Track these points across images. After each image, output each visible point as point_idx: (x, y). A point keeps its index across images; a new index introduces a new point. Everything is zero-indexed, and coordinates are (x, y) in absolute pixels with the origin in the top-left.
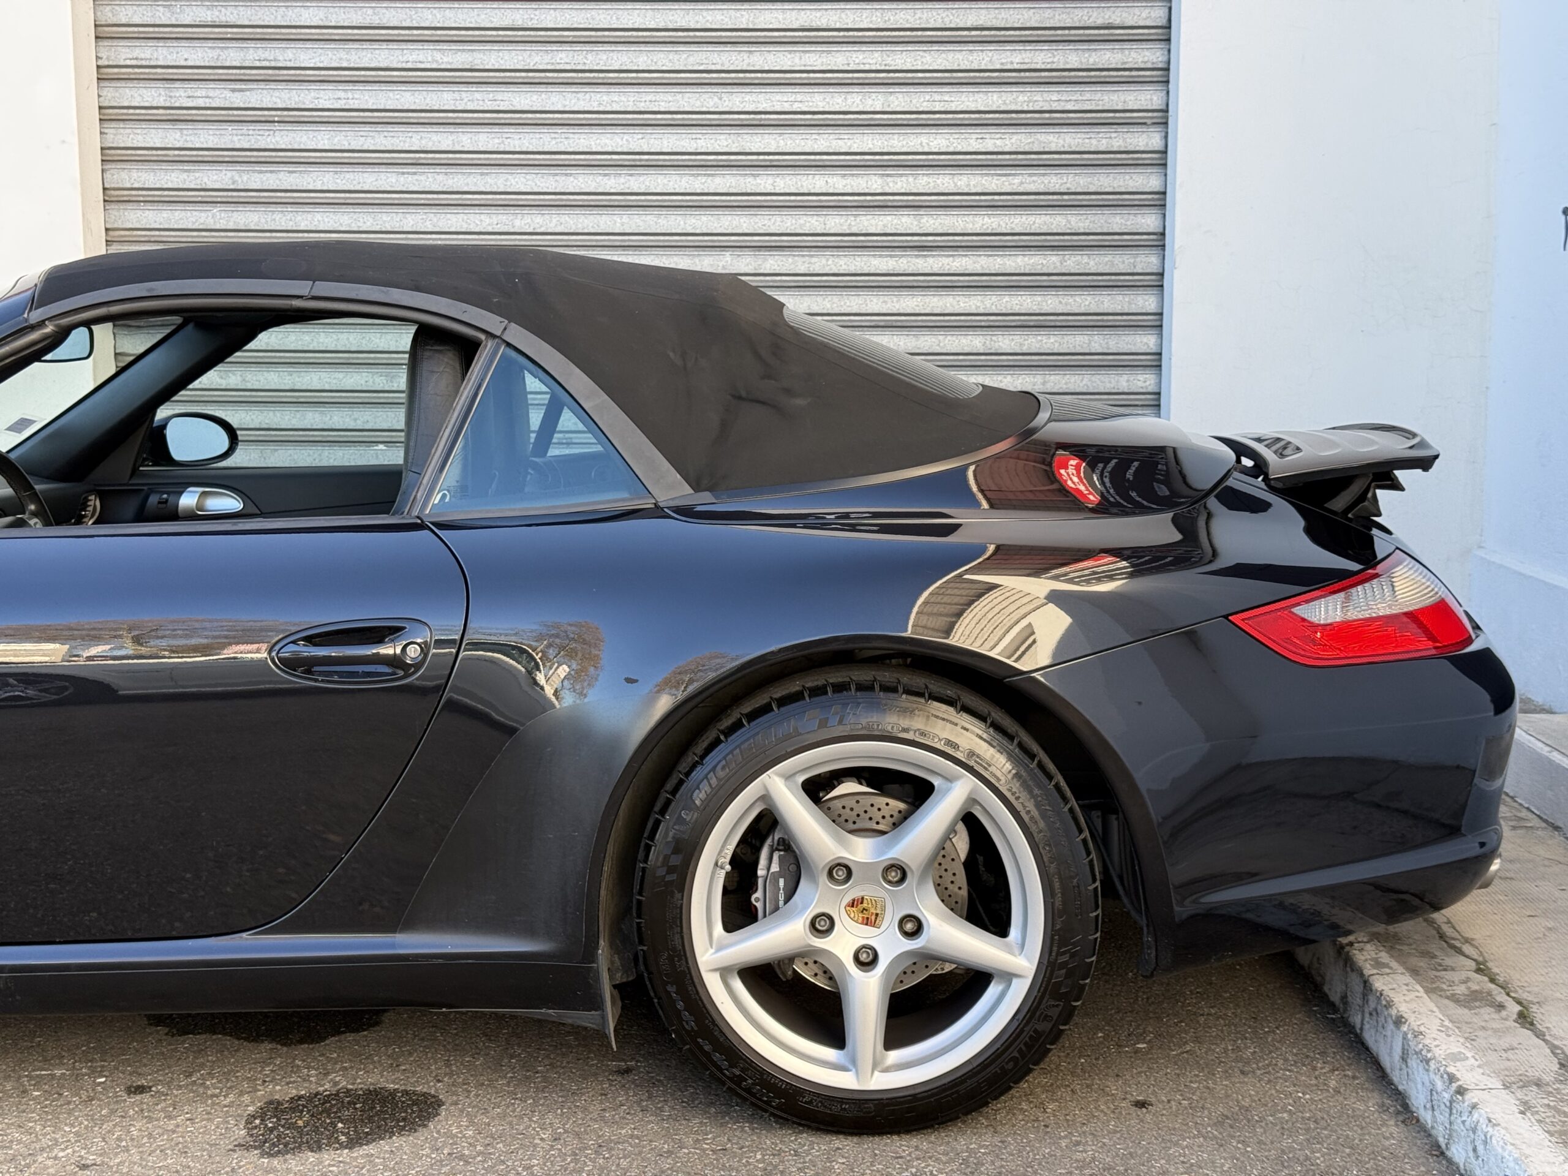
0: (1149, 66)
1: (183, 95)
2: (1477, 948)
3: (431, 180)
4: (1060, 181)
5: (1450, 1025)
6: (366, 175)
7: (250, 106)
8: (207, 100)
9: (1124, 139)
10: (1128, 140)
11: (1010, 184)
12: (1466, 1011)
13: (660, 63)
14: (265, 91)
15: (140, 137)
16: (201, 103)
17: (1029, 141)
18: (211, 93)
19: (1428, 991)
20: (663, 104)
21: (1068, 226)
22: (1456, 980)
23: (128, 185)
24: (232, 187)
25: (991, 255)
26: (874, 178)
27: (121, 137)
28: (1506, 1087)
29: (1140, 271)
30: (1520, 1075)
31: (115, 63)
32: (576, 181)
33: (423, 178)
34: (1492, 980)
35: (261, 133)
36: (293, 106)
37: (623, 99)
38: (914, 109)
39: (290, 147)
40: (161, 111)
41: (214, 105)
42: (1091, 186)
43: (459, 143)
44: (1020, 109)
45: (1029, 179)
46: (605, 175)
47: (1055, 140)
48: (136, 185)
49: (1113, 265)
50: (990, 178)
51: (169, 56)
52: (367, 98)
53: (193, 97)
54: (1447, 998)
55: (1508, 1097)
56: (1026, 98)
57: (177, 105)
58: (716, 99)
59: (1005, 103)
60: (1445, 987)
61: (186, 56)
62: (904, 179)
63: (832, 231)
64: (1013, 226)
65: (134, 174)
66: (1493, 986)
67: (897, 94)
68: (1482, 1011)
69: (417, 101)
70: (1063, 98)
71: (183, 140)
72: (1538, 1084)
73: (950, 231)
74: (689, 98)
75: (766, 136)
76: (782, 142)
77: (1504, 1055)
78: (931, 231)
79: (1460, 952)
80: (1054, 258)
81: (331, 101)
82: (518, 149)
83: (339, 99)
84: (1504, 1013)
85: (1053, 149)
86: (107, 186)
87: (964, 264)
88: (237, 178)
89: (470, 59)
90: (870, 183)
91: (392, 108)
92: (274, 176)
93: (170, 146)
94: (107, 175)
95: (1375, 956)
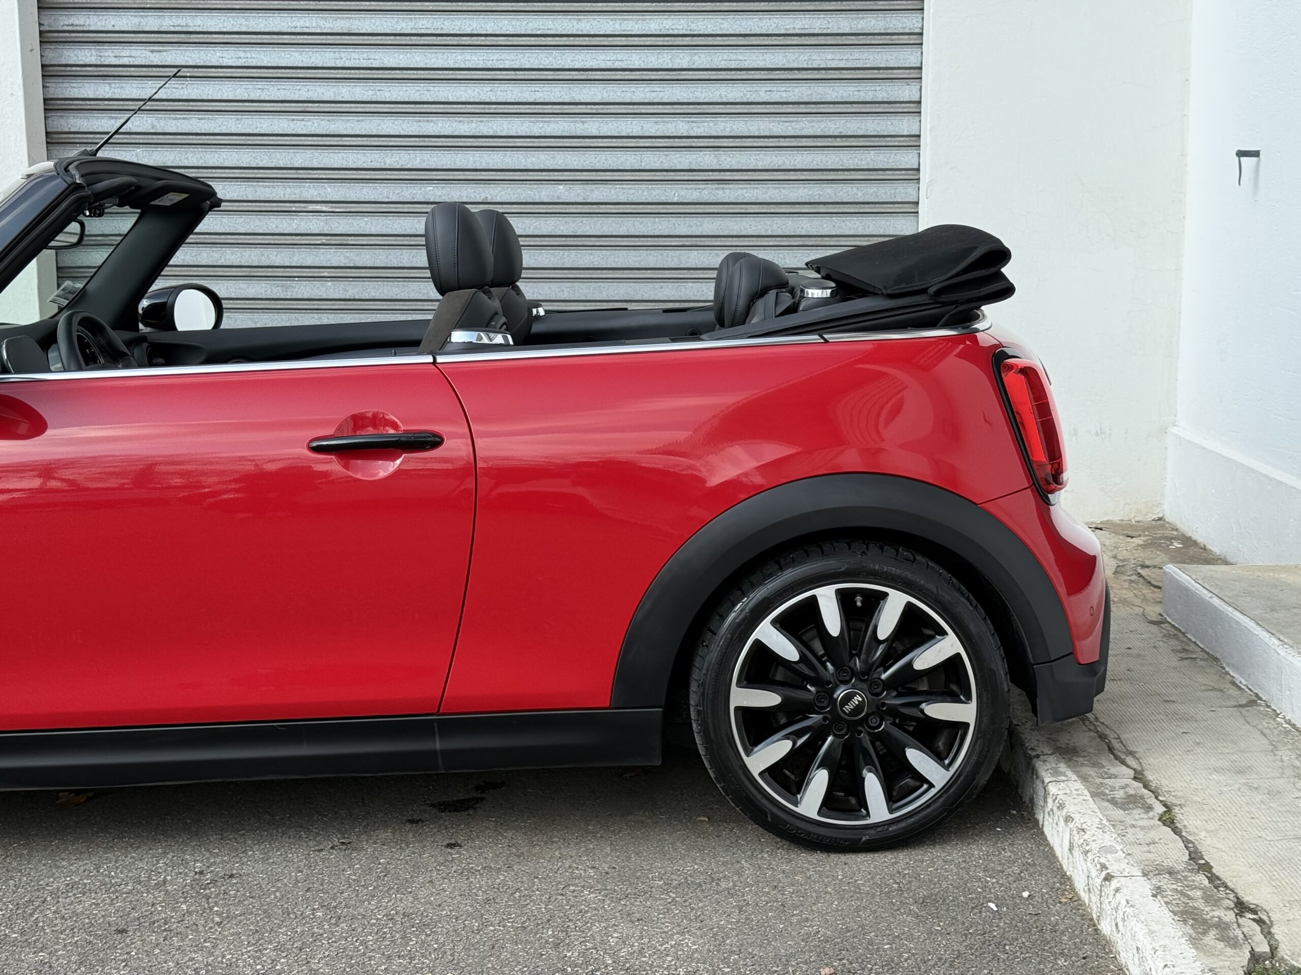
0: (907, 31)
1: (111, 55)
2: (1138, 759)
3: (316, 125)
4: (834, 126)
5: (1107, 824)
6: (262, 121)
7: (166, 64)
8: (131, 59)
9: (887, 92)
10: (890, 92)
11: (793, 129)
12: (1122, 811)
13: (504, 29)
14: (178, 52)
15: (76, 90)
16: (126, 61)
17: (809, 93)
18: (133, 55)
19: (1094, 795)
20: (507, 62)
21: (841, 163)
22: (1117, 786)
23: (66, 130)
24: (152, 131)
25: (778, 188)
26: (681, 124)
27: (60, 89)
28: (1145, 875)
29: (899, 200)
30: (1157, 865)
31: (54, 29)
32: (435, 127)
33: (310, 123)
34: (1146, 786)
35: (176, 86)
36: (202, 64)
37: (474, 58)
38: (715, 67)
39: (200, 98)
40: (95, 69)
41: (136, 63)
42: (859, 130)
43: (339, 94)
44: (801, 66)
45: (808, 125)
46: (460, 122)
47: (830, 92)
48: (73, 130)
49: (877, 196)
50: (776, 124)
51: (99, 23)
52: (262, 57)
53: (119, 56)
54: (1108, 801)
55: (1145, 882)
56: (806, 58)
57: (106, 63)
58: (551, 59)
59: (788, 61)
60: (1107, 792)
61: (113, 23)
62: (705, 124)
63: (647, 168)
64: (796, 163)
65: (72, 121)
66: (1146, 791)
67: (700, 55)
68: (1135, 812)
69: (304, 60)
70: (836, 58)
71: (111, 92)
72: (1171, 872)
73: (744, 168)
74: (529, 57)
75: (593, 89)
76: (605, 93)
77: (1146, 848)
78: (728, 167)
79: (1123, 763)
80: (829, 190)
81: (233, 60)
82: (388, 100)
83: (240, 58)
84: (1151, 814)
85: (829, 100)
86: (49, 130)
87: (755, 195)
88: (155, 123)
89: (348, 25)
90: (677, 127)
91: (283, 65)
92: (186, 122)
93: (101, 97)
94: (50, 121)
95: (1054, 765)
